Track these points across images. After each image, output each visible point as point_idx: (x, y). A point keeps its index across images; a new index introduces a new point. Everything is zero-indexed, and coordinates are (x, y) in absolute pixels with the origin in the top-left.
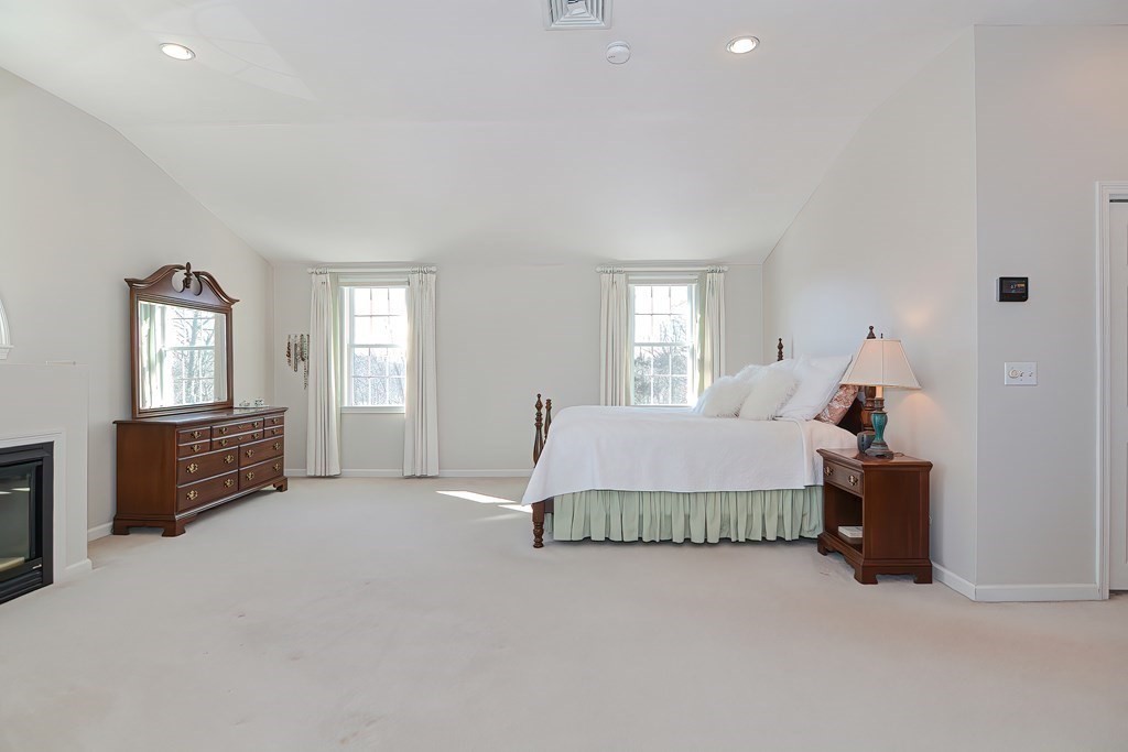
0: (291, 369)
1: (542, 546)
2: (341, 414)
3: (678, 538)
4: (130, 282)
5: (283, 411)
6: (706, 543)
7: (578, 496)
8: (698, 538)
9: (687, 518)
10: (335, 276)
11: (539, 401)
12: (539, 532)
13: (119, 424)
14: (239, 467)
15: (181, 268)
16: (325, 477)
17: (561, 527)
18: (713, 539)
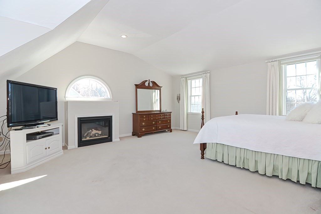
0: (178, 102)
1: (204, 158)
2: (187, 114)
3: (252, 169)
4: (136, 85)
5: (171, 113)
6: (265, 175)
7: (213, 144)
8: (261, 172)
9: (256, 162)
10: (186, 78)
11: (203, 110)
12: (203, 154)
13: (133, 114)
14: (157, 125)
15: (147, 81)
16: (184, 130)
17: (208, 153)
18: (269, 173)
